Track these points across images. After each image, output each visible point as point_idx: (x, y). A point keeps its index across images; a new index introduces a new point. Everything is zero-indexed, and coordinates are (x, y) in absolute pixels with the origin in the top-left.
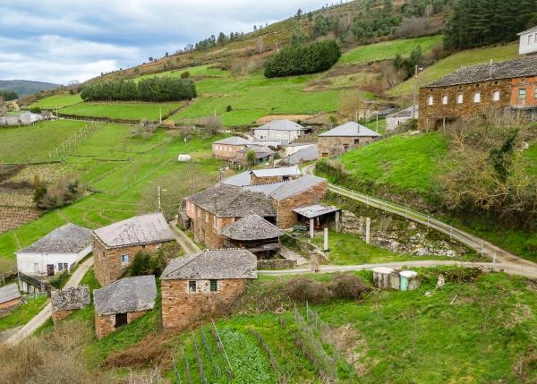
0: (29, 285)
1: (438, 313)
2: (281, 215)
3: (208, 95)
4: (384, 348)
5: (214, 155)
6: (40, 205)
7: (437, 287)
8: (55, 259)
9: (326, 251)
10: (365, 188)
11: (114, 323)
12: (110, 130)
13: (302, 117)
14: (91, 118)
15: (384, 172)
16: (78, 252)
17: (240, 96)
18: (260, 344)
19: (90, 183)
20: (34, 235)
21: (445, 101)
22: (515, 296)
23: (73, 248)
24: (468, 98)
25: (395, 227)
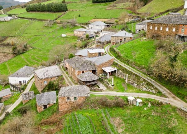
0: (13, 88)
1: (148, 118)
2: (98, 70)
3: (72, 10)
4: (130, 129)
5: (74, 35)
6: (15, 53)
7: (148, 107)
8: (22, 79)
9: (113, 86)
10: (127, 62)
11: (43, 108)
12: (37, 23)
13: (106, 20)
14: (30, 19)
15: (133, 56)
16: (29, 77)
17: (83, 10)
18: (91, 122)
19: (31, 45)
20: (13, 64)
21: (156, 28)
22: (172, 115)
23: (28, 75)
24: (164, 29)
25: (136, 79)
